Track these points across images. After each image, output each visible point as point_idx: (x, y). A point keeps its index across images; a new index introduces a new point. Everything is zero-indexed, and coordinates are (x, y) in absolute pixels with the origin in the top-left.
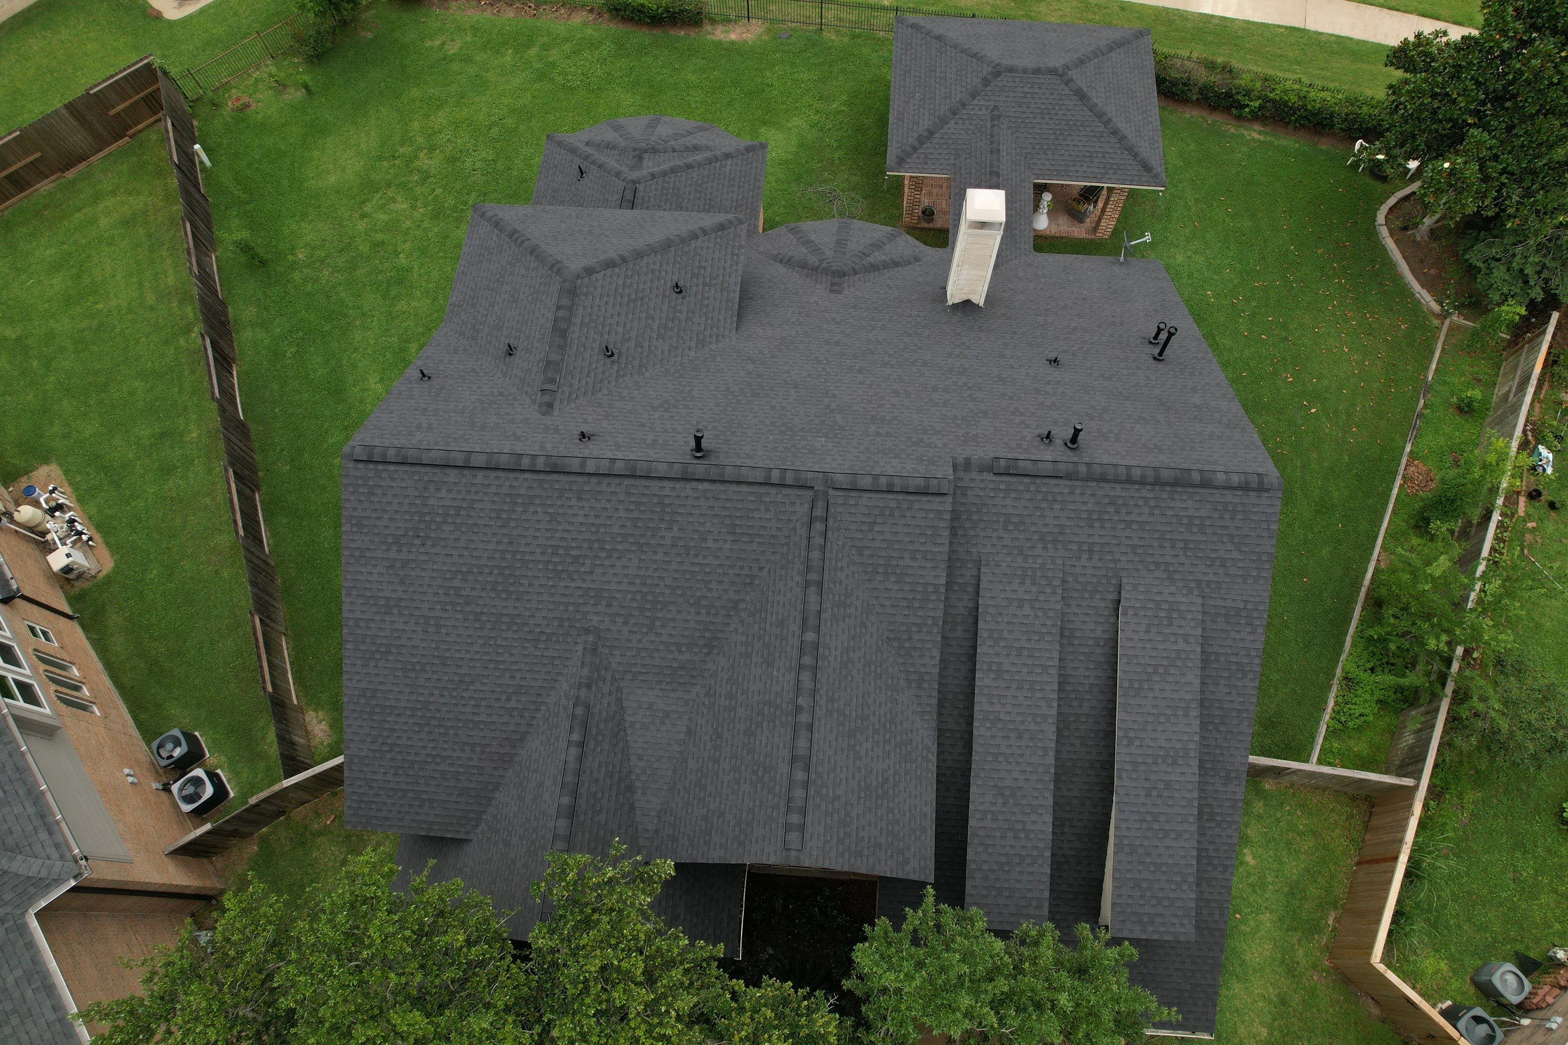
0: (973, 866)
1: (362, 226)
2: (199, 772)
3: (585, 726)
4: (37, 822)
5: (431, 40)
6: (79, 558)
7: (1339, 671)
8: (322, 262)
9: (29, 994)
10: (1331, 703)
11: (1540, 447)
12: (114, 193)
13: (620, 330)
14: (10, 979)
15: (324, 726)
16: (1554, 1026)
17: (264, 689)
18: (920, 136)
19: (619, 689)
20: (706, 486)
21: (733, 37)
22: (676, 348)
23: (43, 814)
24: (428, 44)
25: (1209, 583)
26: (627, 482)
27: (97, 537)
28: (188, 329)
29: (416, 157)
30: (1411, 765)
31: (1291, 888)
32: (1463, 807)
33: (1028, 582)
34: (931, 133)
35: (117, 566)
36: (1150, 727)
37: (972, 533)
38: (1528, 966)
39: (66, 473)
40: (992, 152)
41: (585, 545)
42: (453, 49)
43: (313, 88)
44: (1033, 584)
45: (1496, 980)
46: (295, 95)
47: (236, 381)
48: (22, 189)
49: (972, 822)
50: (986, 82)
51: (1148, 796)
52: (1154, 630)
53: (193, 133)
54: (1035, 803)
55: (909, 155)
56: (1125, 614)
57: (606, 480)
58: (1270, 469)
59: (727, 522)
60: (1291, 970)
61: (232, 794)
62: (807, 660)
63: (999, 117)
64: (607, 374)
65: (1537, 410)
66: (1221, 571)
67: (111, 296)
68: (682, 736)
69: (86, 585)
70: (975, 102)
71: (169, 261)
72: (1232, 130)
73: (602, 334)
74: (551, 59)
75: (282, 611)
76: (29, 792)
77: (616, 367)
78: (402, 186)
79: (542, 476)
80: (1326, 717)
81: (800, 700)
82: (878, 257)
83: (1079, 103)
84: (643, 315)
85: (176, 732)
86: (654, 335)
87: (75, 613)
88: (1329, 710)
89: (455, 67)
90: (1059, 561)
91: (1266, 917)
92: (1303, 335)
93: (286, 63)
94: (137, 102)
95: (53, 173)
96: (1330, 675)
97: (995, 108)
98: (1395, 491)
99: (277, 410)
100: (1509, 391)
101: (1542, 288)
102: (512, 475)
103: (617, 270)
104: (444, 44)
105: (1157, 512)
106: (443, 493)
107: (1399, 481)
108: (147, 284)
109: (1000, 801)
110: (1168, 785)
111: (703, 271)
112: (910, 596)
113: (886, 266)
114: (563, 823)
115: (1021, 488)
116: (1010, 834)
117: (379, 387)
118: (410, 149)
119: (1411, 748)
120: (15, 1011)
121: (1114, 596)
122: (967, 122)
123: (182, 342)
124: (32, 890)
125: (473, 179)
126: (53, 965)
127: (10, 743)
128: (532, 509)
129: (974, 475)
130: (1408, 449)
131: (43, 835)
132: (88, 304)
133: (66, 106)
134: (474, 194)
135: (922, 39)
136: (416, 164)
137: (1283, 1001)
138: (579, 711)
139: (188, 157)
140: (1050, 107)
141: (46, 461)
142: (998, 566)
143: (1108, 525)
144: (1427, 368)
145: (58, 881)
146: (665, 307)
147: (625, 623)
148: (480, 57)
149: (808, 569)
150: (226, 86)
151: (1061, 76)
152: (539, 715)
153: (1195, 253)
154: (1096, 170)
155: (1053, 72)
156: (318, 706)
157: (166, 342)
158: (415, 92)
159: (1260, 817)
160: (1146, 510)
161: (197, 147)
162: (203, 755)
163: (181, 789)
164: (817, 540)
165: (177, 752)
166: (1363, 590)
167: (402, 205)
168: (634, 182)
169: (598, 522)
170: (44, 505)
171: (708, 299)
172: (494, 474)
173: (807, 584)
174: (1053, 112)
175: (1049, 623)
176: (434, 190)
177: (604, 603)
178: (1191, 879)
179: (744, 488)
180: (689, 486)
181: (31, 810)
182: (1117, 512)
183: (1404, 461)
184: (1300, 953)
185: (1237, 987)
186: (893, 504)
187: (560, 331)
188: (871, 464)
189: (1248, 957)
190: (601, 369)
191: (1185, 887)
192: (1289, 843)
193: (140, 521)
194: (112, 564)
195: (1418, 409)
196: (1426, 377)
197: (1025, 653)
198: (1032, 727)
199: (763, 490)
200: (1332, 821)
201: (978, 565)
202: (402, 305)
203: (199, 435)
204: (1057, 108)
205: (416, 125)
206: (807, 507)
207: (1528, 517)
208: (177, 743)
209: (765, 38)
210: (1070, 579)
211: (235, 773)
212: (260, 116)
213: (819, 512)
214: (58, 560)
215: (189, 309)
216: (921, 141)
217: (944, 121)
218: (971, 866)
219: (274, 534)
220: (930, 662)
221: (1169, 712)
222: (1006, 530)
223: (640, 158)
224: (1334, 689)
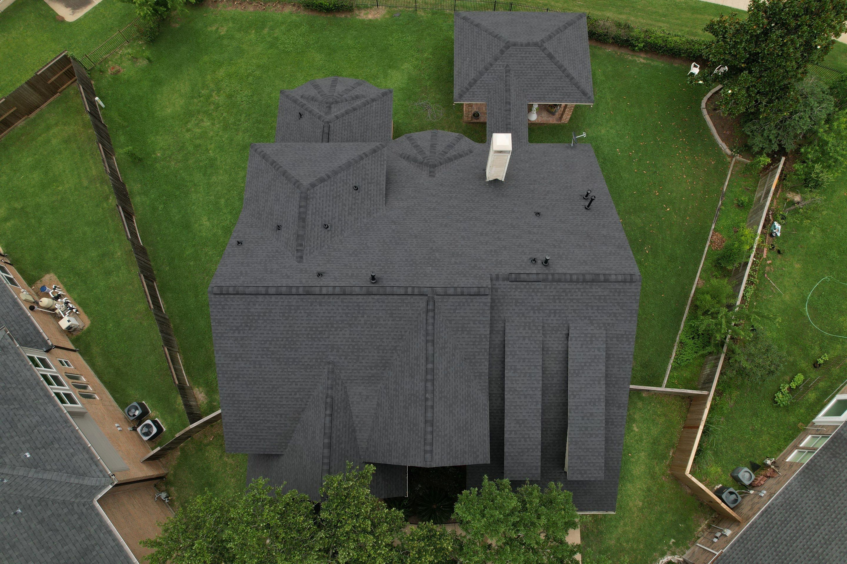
0: (507, 454)
1: (188, 136)
2: (149, 422)
3: (332, 407)
4: (90, 461)
5: (211, 27)
6: (74, 322)
7: (678, 339)
8: (170, 158)
9: (101, 535)
10: (674, 354)
11: (775, 222)
12: (56, 124)
13: (330, 213)
14: (92, 530)
15: (203, 395)
16: (762, 495)
17: (175, 383)
18: (470, 83)
19: (345, 387)
20: (378, 297)
21: (370, 17)
22: (358, 219)
23: (92, 458)
24: (209, 29)
25: (609, 324)
26: (341, 297)
27: (80, 309)
28: (107, 198)
29: (211, 96)
30: (706, 385)
31: (654, 440)
32: (731, 399)
33: (527, 328)
34: (475, 81)
35: (92, 323)
36: (583, 390)
37: (501, 308)
38: (755, 467)
39: (59, 277)
40: (506, 91)
41: (325, 326)
42: (223, 31)
43: (152, 59)
44: (530, 329)
45: (740, 475)
46: (143, 63)
47: (136, 225)
48: (9, 127)
49: (506, 436)
50: (502, 52)
51: (583, 419)
52: (584, 346)
53: (93, 89)
54: (533, 425)
55: (465, 93)
56: (571, 340)
57: (332, 297)
58: (636, 270)
59: (389, 312)
60: (653, 477)
61: (165, 430)
62: (429, 377)
63: (509, 70)
64: (326, 237)
65: (775, 203)
66: (614, 319)
67: (65, 182)
68: (375, 406)
69: (79, 334)
70: (497, 63)
71: (91, 162)
72: (630, 58)
73: (322, 217)
74: (275, 35)
75: (176, 341)
76: (84, 448)
77: (330, 233)
78: (206, 112)
79: (302, 297)
80: (672, 361)
81: (427, 395)
82: (452, 153)
83: (550, 61)
84: (340, 204)
85: (135, 404)
86: (347, 213)
87: (76, 348)
88: (673, 358)
89: (225, 42)
90: (541, 318)
91: (642, 454)
92: (664, 170)
93: (135, 44)
94: (61, 75)
95: (24, 116)
96: (674, 341)
97: (507, 66)
98: (706, 249)
99: (158, 239)
100: (761, 196)
101: (778, 144)
102: (288, 297)
103: (326, 183)
104: (218, 29)
105: (584, 294)
106: (257, 306)
107: (708, 243)
108: (82, 175)
109: (518, 426)
110: (592, 414)
111: (367, 176)
112: (474, 340)
113: (456, 158)
114: (326, 451)
115: (522, 287)
116: (523, 440)
117: (208, 223)
118: (207, 91)
119: (708, 375)
120: (96, 544)
121: (566, 332)
122: (493, 74)
123: (105, 205)
124: (94, 491)
125: (242, 106)
126: (109, 522)
127: (70, 426)
128: (299, 311)
129: (501, 282)
130: (713, 227)
131: (94, 467)
132: (54, 187)
133: (26, 83)
134: (244, 115)
135: (469, 26)
136: (212, 99)
137: (649, 490)
138: (329, 400)
139: (92, 104)
140: (535, 64)
141: (48, 272)
142: (513, 322)
143: (562, 301)
144: (724, 184)
145: (104, 487)
146: (350, 199)
147: (346, 358)
148: (238, 36)
149: (427, 334)
150: (106, 60)
151: (540, 47)
152: (310, 400)
153: (611, 128)
154: (558, 96)
155: (536, 44)
156: (199, 385)
157: (97, 206)
158: (206, 58)
159: (640, 409)
160: (580, 293)
161: (97, 98)
162: (148, 412)
163: (142, 430)
164: (431, 321)
165: (137, 413)
166: (690, 299)
167: (207, 123)
168: (328, 122)
169: (329, 315)
170: (52, 296)
171: (370, 190)
172: (280, 297)
173: (427, 341)
174: (537, 66)
175: (537, 346)
176: (222, 114)
177: (335, 350)
178: (602, 454)
179: (395, 297)
180: (370, 297)
181: (87, 456)
182: (566, 295)
183: (711, 233)
184: (657, 469)
185: (629, 486)
186: (464, 300)
187: (302, 219)
188: (453, 281)
189: (634, 472)
190: (323, 235)
191: (600, 458)
192: (654, 420)
193: (99, 300)
194: (90, 322)
195: (719, 206)
196: (723, 189)
197: (527, 360)
198: (531, 393)
199: (404, 297)
200: (673, 409)
201: (504, 322)
202: (214, 179)
203: (122, 254)
204: (539, 64)
205: (209, 77)
206: (425, 304)
207: (768, 258)
208: (137, 409)
209: (387, 16)
210: (546, 325)
211: (164, 419)
212: (126, 76)
213: (430, 307)
214: (64, 323)
215: (106, 187)
216: (471, 85)
217: (481, 74)
218: (506, 454)
219: (166, 302)
220: (485, 368)
221: (591, 383)
222: (516, 306)
223: (330, 108)
224: (675, 347)
